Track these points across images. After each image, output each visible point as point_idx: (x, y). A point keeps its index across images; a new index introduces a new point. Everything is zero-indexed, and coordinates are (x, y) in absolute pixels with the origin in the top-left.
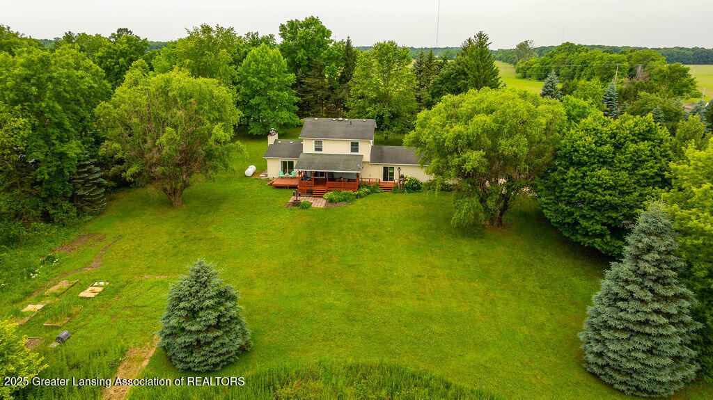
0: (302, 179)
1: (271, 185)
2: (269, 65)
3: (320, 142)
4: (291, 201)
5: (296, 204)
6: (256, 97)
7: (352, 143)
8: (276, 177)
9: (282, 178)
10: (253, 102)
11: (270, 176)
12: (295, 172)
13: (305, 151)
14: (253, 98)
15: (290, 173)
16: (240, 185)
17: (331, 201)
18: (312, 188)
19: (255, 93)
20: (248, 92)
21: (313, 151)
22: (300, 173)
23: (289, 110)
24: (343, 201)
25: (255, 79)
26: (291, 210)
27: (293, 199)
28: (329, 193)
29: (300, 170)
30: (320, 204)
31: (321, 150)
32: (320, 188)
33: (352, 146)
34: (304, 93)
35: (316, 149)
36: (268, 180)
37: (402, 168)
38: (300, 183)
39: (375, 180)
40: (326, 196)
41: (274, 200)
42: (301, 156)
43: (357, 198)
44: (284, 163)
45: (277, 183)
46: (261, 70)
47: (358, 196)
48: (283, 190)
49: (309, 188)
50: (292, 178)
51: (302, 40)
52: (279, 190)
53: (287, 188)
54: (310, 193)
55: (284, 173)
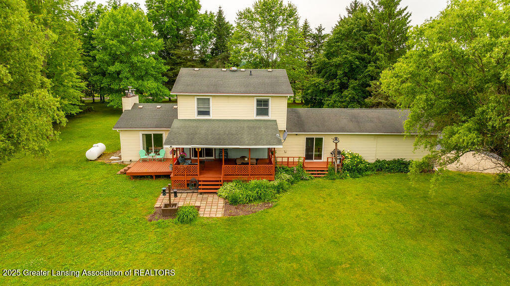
0: (178, 163)
1: (125, 173)
2: (132, 26)
3: (207, 101)
4: (158, 204)
5: (169, 211)
6: (116, 64)
7: (258, 101)
8: (135, 159)
9: (144, 160)
10: (112, 69)
11: (126, 158)
12: (166, 151)
13: (181, 116)
14: (113, 64)
15: (157, 152)
16: (73, 174)
17: (233, 201)
18: (197, 178)
19: (115, 58)
20: (107, 58)
21: (195, 116)
22: (174, 152)
23: (156, 79)
24: (255, 199)
25: (115, 42)
26: (159, 225)
27: (161, 201)
28: (229, 186)
29: (175, 147)
30: (214, 209)
31: (207, 113)
32: (210, 176)
33: (258, 105)
34: (174, 65)
35: (200, 113)
36: (123, 164)
37: (340, 138)
38: (174, 169)
39: (296, 160)
40: (222, 191)
41: (126, 205)
42: (175, 124)
43: (278, 192)
44: (148, 138)
45: (135, 169)
46: (122, 32)
47: (280, 189)
48: (146, 182)
49: (190, 178)
50: (160, 160)
51: (170, 8)
52: (138, 183)
53: (152, 177)
54: (193, 186)
55: (148, 151)
